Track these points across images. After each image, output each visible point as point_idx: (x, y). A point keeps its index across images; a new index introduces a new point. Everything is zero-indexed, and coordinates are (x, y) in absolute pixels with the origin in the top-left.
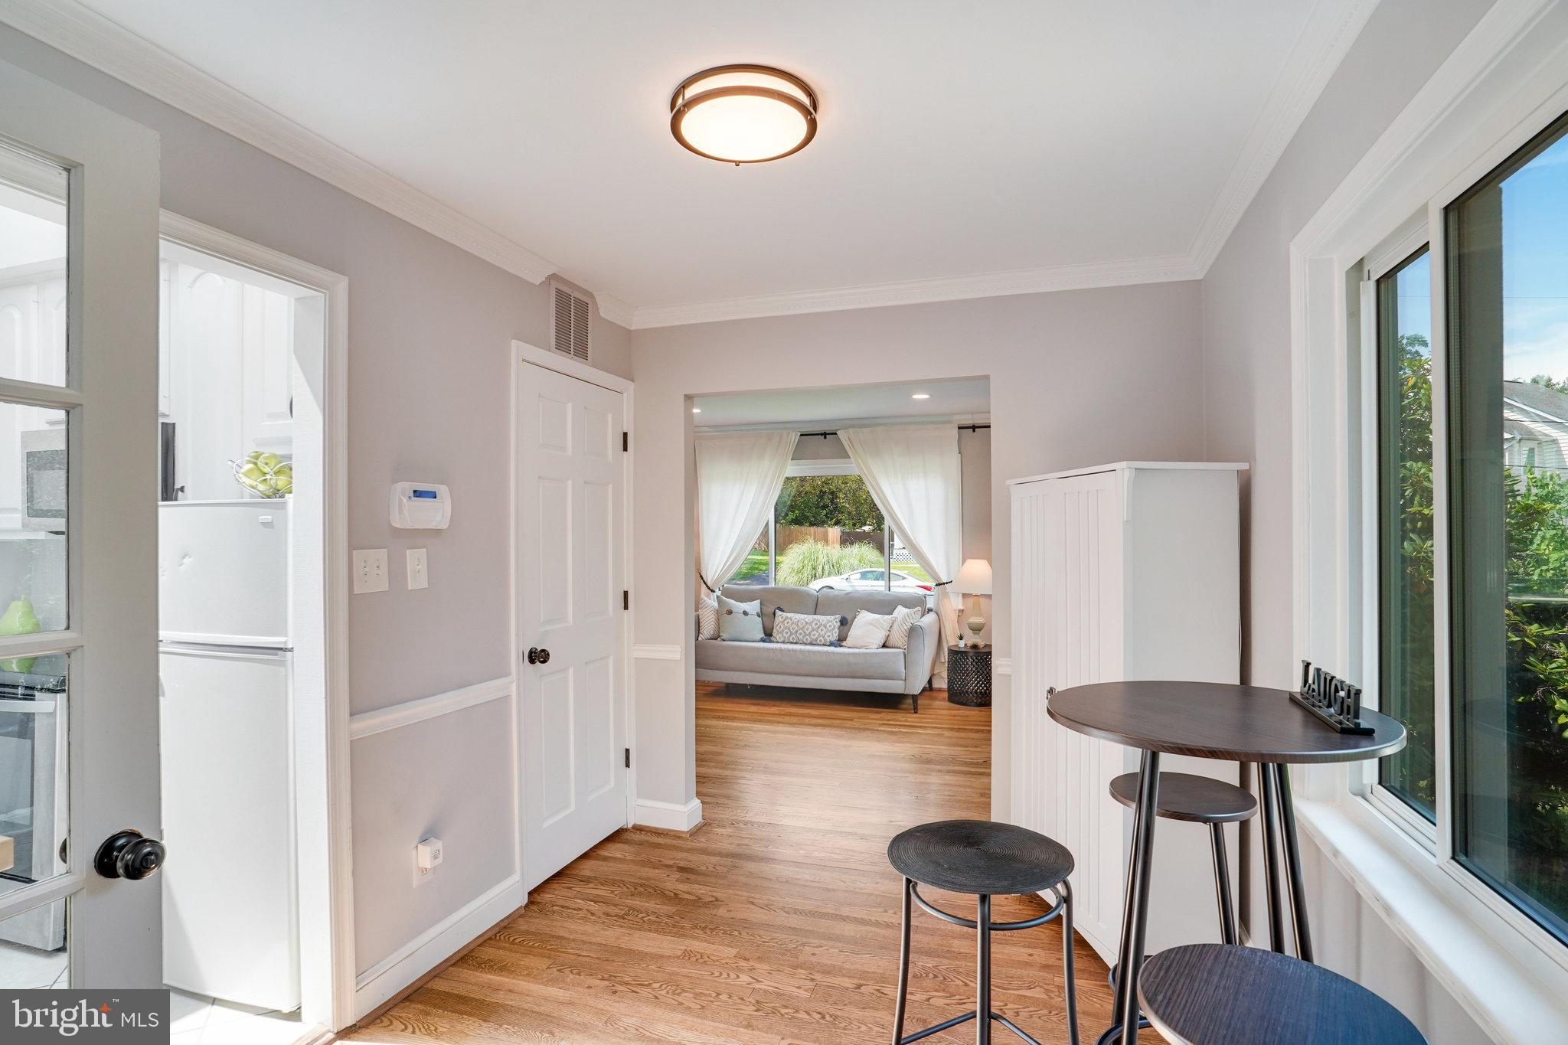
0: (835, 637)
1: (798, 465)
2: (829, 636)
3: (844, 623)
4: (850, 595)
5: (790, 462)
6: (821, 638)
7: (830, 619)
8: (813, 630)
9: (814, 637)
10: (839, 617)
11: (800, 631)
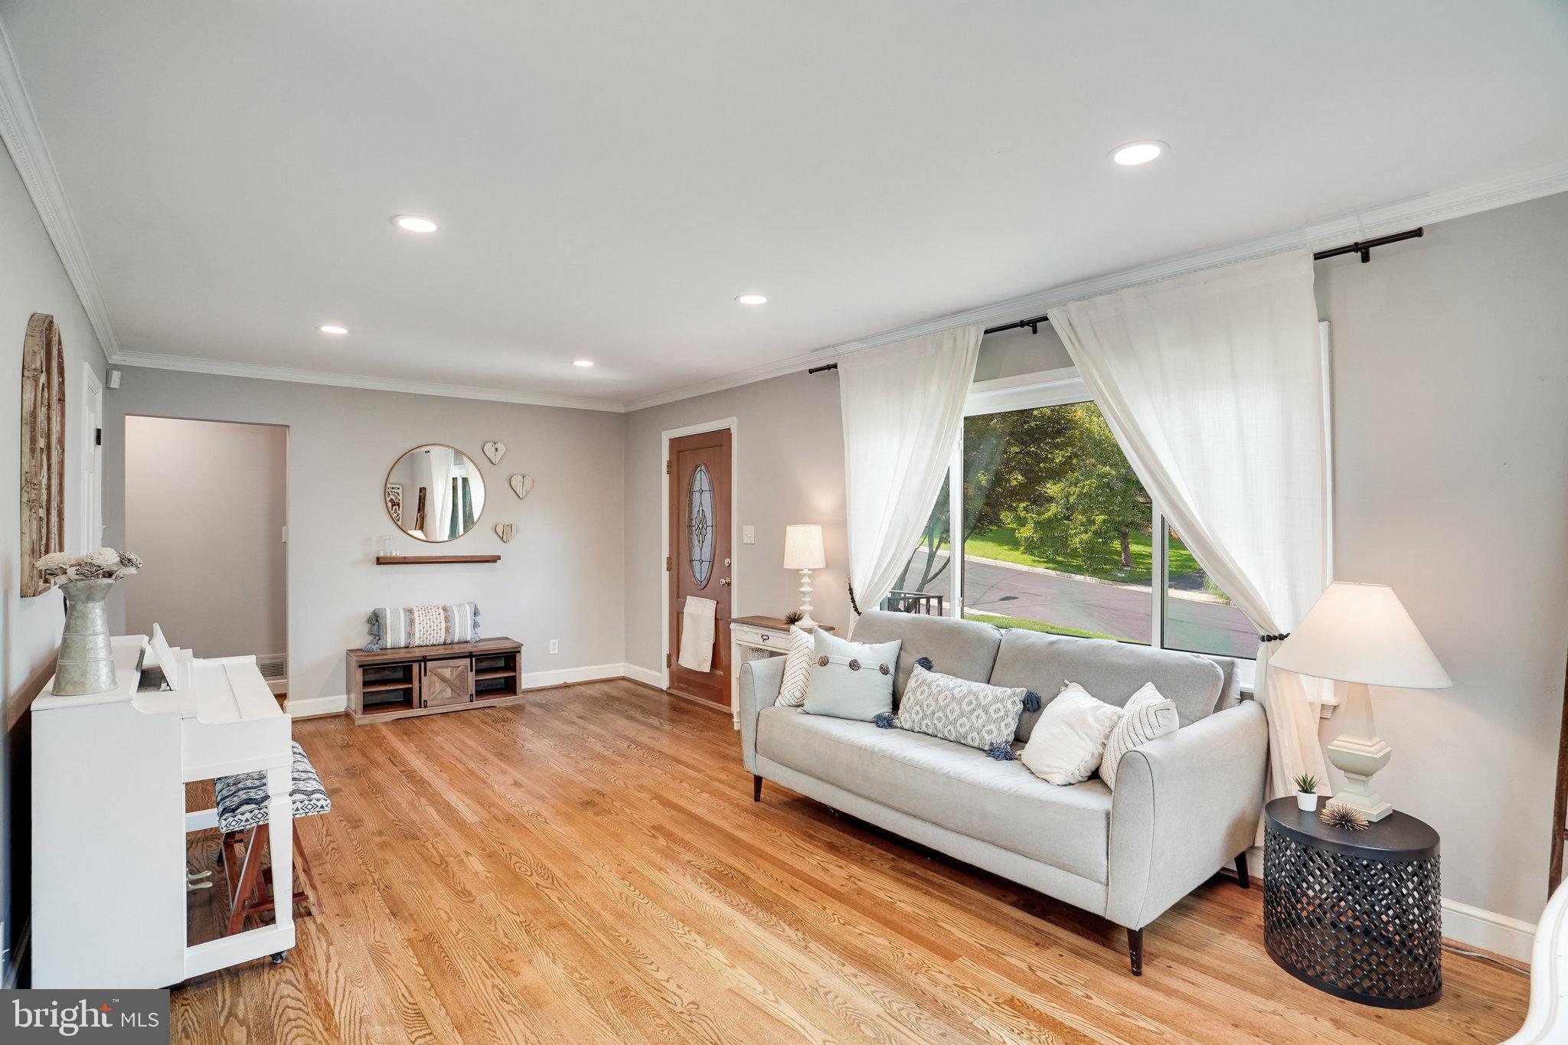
0: (1004, 733)
1: (989, 389)
2: (990, 732)
3: (1033, 705)
4: (1057, 646)
5: (971, 385)
6: (975, 734)
7: (1001, 696)
8: (962, 715)
9: (963, 730)
10: (1021, 691)
11: (940, 714)
